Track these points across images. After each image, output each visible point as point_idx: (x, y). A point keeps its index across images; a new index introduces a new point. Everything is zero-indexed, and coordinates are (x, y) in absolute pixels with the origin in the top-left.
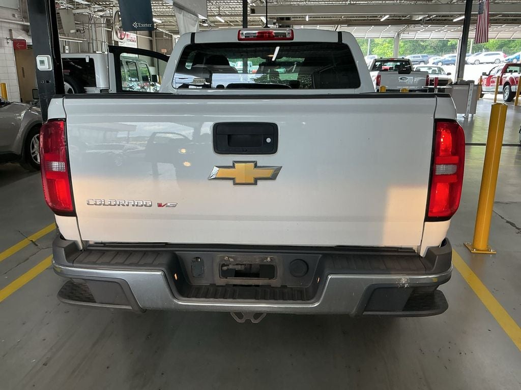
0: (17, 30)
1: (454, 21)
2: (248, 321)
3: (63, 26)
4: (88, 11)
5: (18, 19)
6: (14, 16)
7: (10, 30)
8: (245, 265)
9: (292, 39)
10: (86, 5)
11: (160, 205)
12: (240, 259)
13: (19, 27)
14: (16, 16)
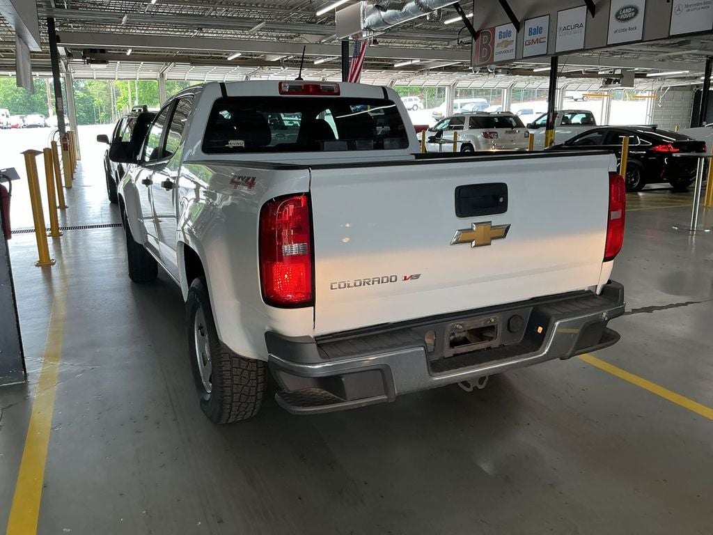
1: (315, 63)
2: (475, 388)
9: (339, 94)
11: (405, 279)
12: (468, 325)
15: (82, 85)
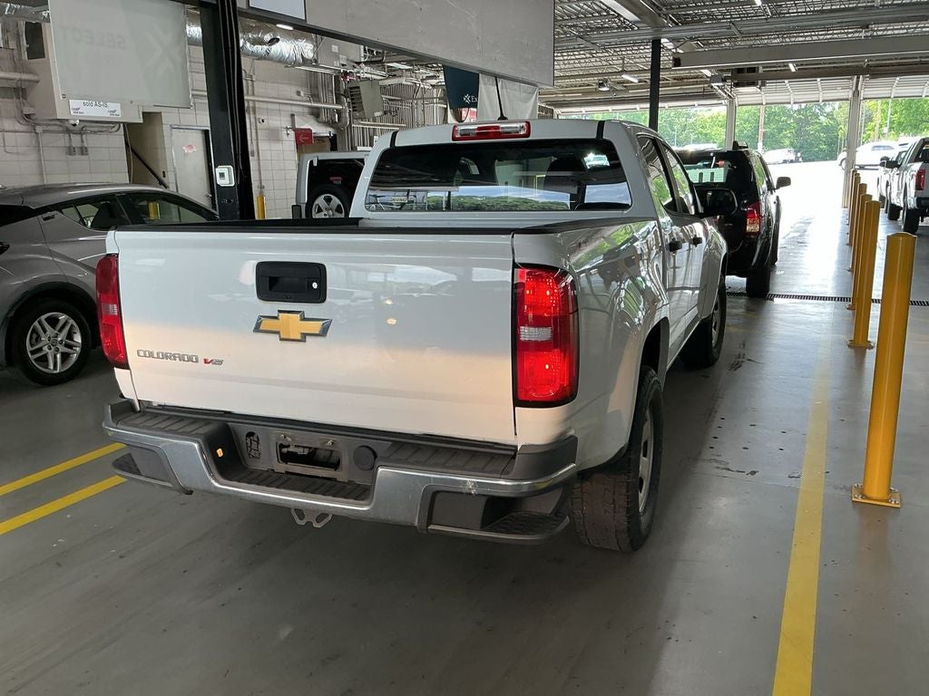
0: (303, 114)
2: (309, 524)
3: (364, 107)
4: (414, 80)
5: (305, 98)
6: (298, 93)
7: (293, 116)
8: (310, 448)
9: (528, 135)
10: (407, 70)
11: (206, 361)
12: (298, 440)
13: (306, 110)
14: (302, 94)
15: (828, 109)
